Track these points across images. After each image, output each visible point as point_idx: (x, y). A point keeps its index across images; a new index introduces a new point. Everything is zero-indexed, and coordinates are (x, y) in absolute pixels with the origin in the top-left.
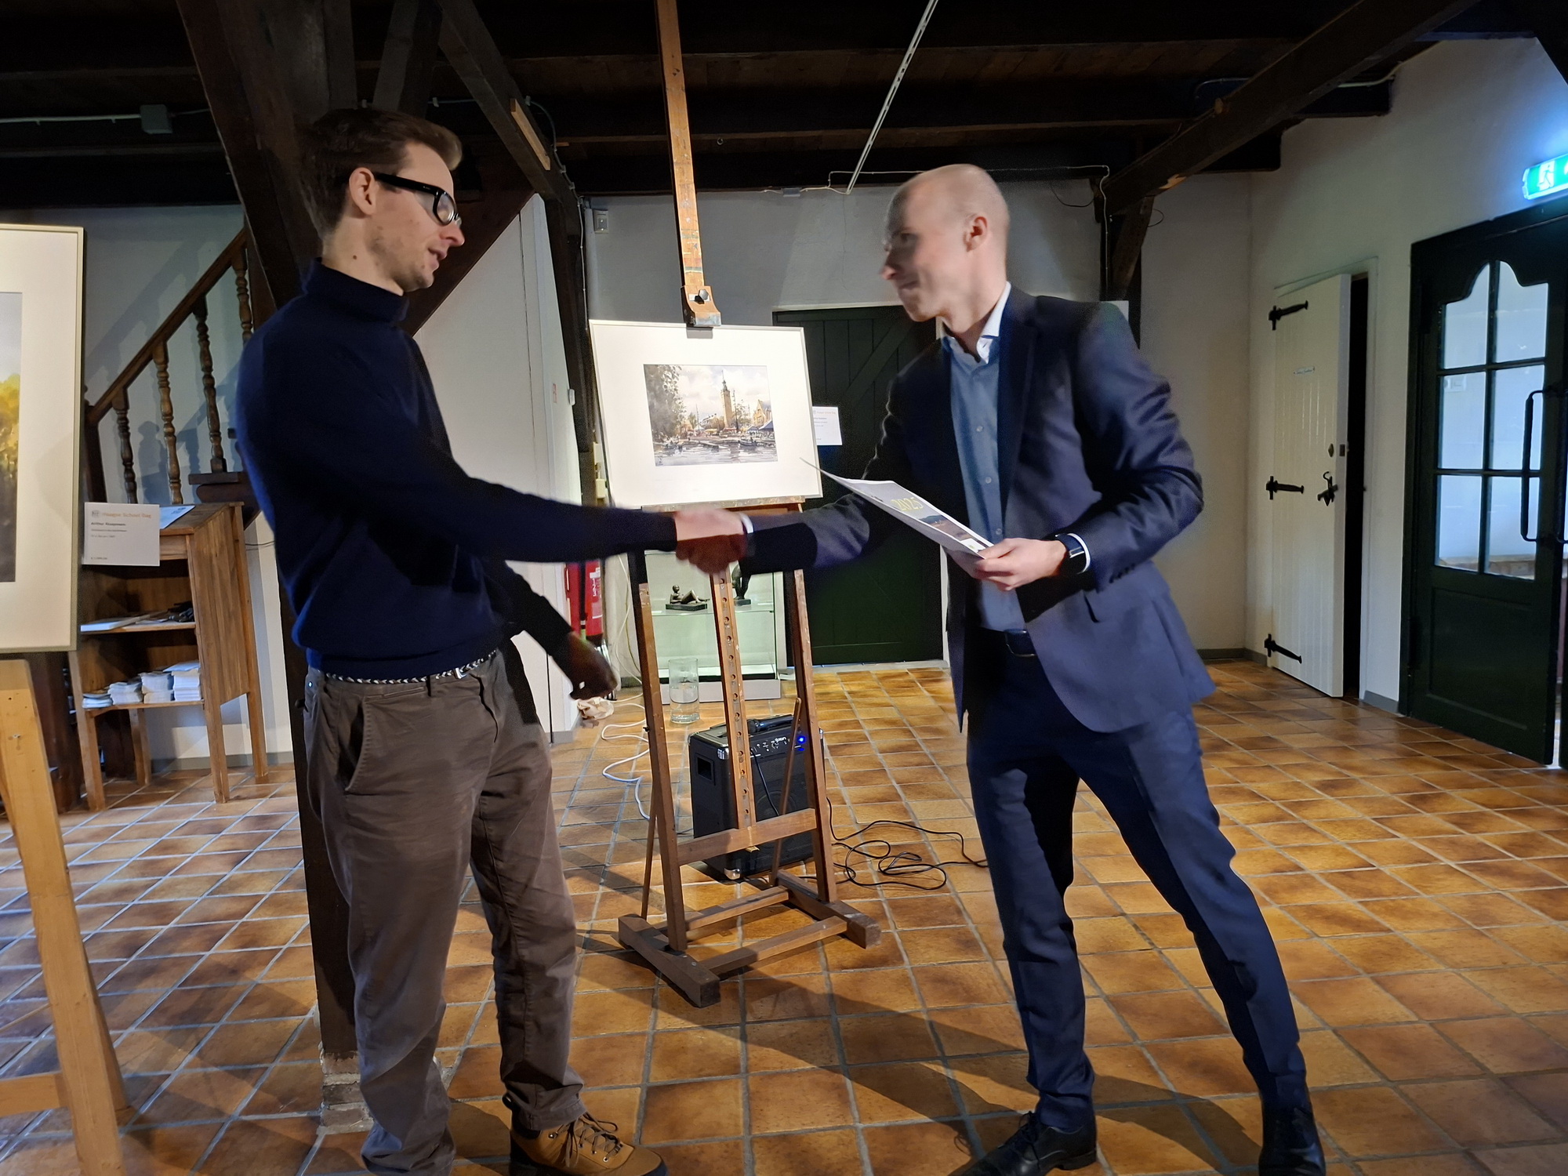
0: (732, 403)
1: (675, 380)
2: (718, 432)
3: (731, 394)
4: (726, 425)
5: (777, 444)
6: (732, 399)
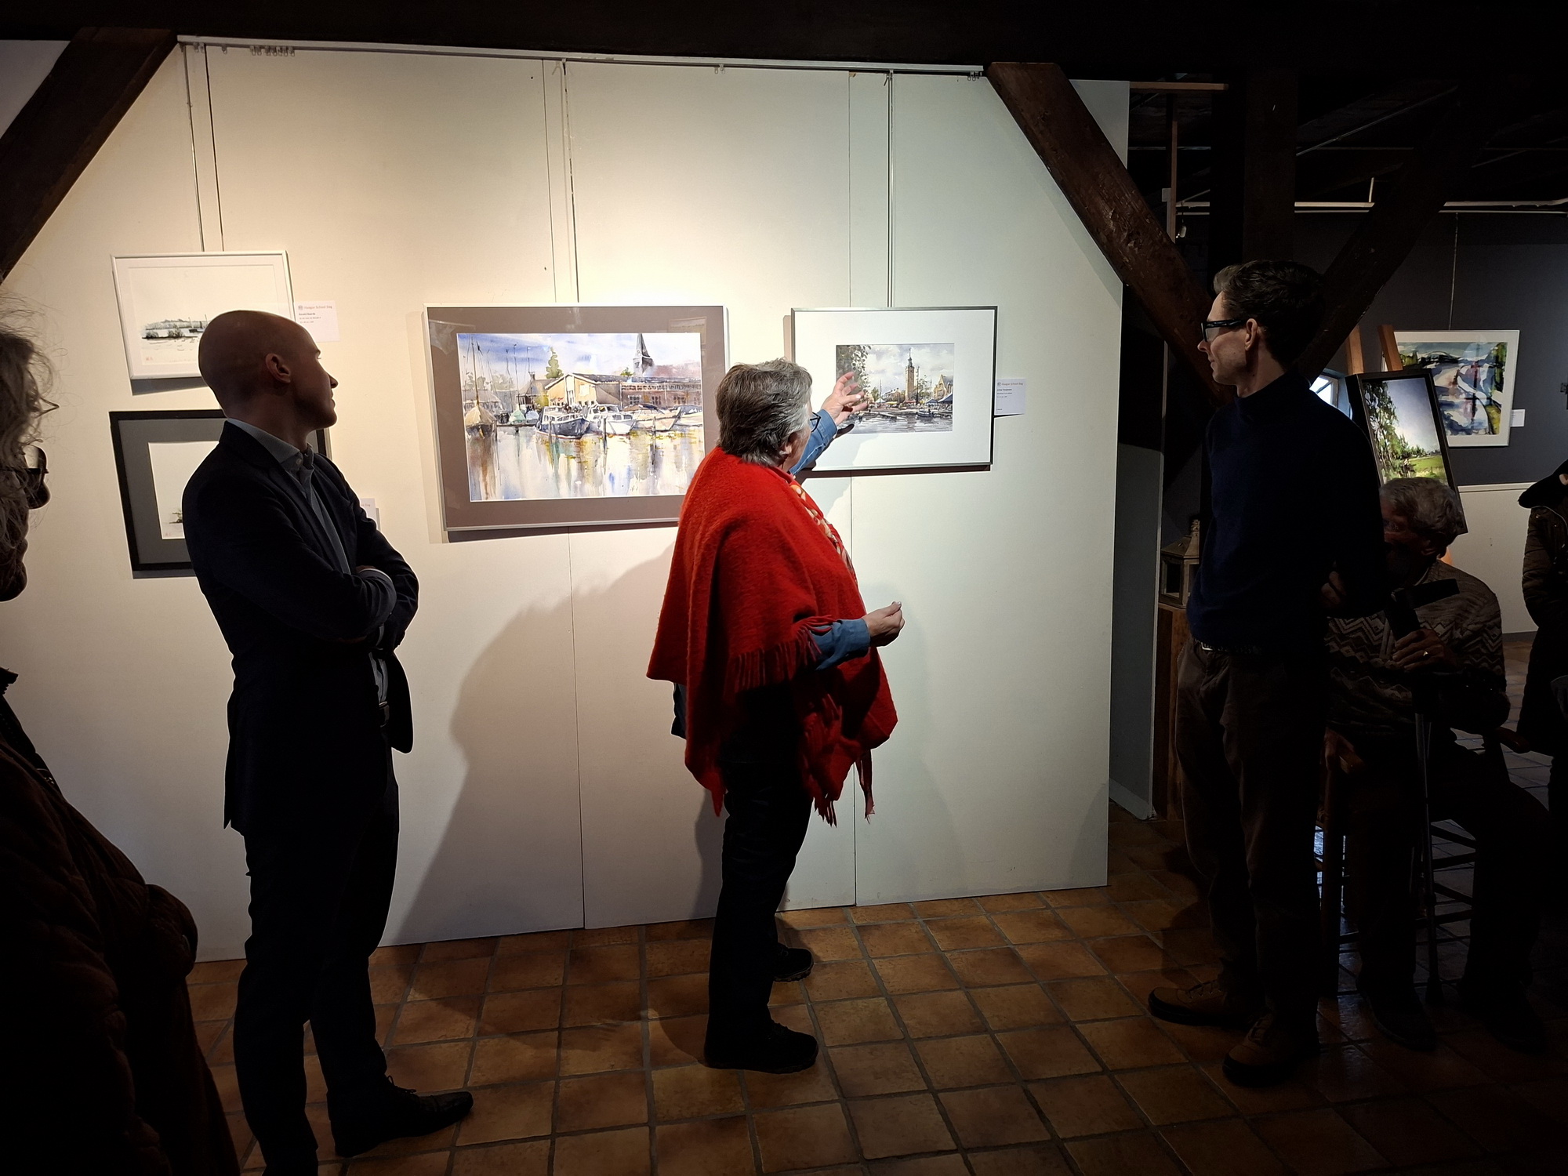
0: (915, 378)
1: (864, 358)
2: (898, 405)
3: (915, 370)
4: (906, 397)
5: (953, 416)
6: (915, 374)
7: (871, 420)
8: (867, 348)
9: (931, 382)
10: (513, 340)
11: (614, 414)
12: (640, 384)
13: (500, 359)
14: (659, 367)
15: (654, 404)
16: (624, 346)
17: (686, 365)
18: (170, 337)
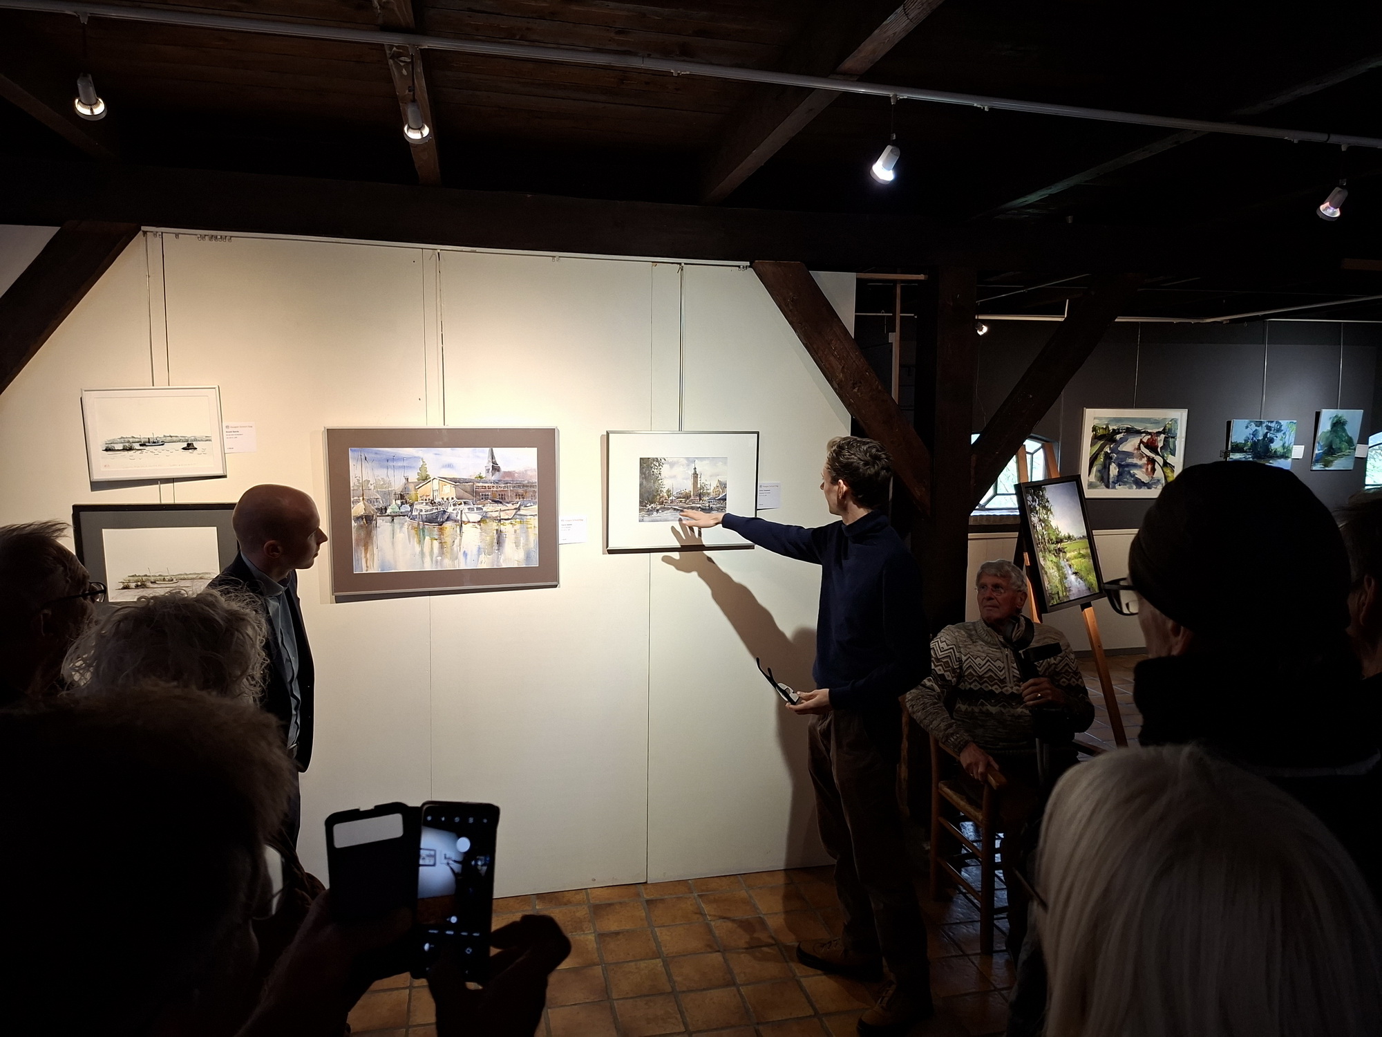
0: (699, 482)
1: (661, 467)
2: (686, 501)
3: (699, 476)
4: (692, 496)
6: (699, 479)
7: (666, 512)
8: (663, 460)
9: (710, 484)
10: (392, 453)
11: (469, 507)
12: (490, 485)
13: (382, 467)
14: (505, 472)
15: (499, 500)
16: (478, 457)
17: (526, 471)
18: (125, 449)
